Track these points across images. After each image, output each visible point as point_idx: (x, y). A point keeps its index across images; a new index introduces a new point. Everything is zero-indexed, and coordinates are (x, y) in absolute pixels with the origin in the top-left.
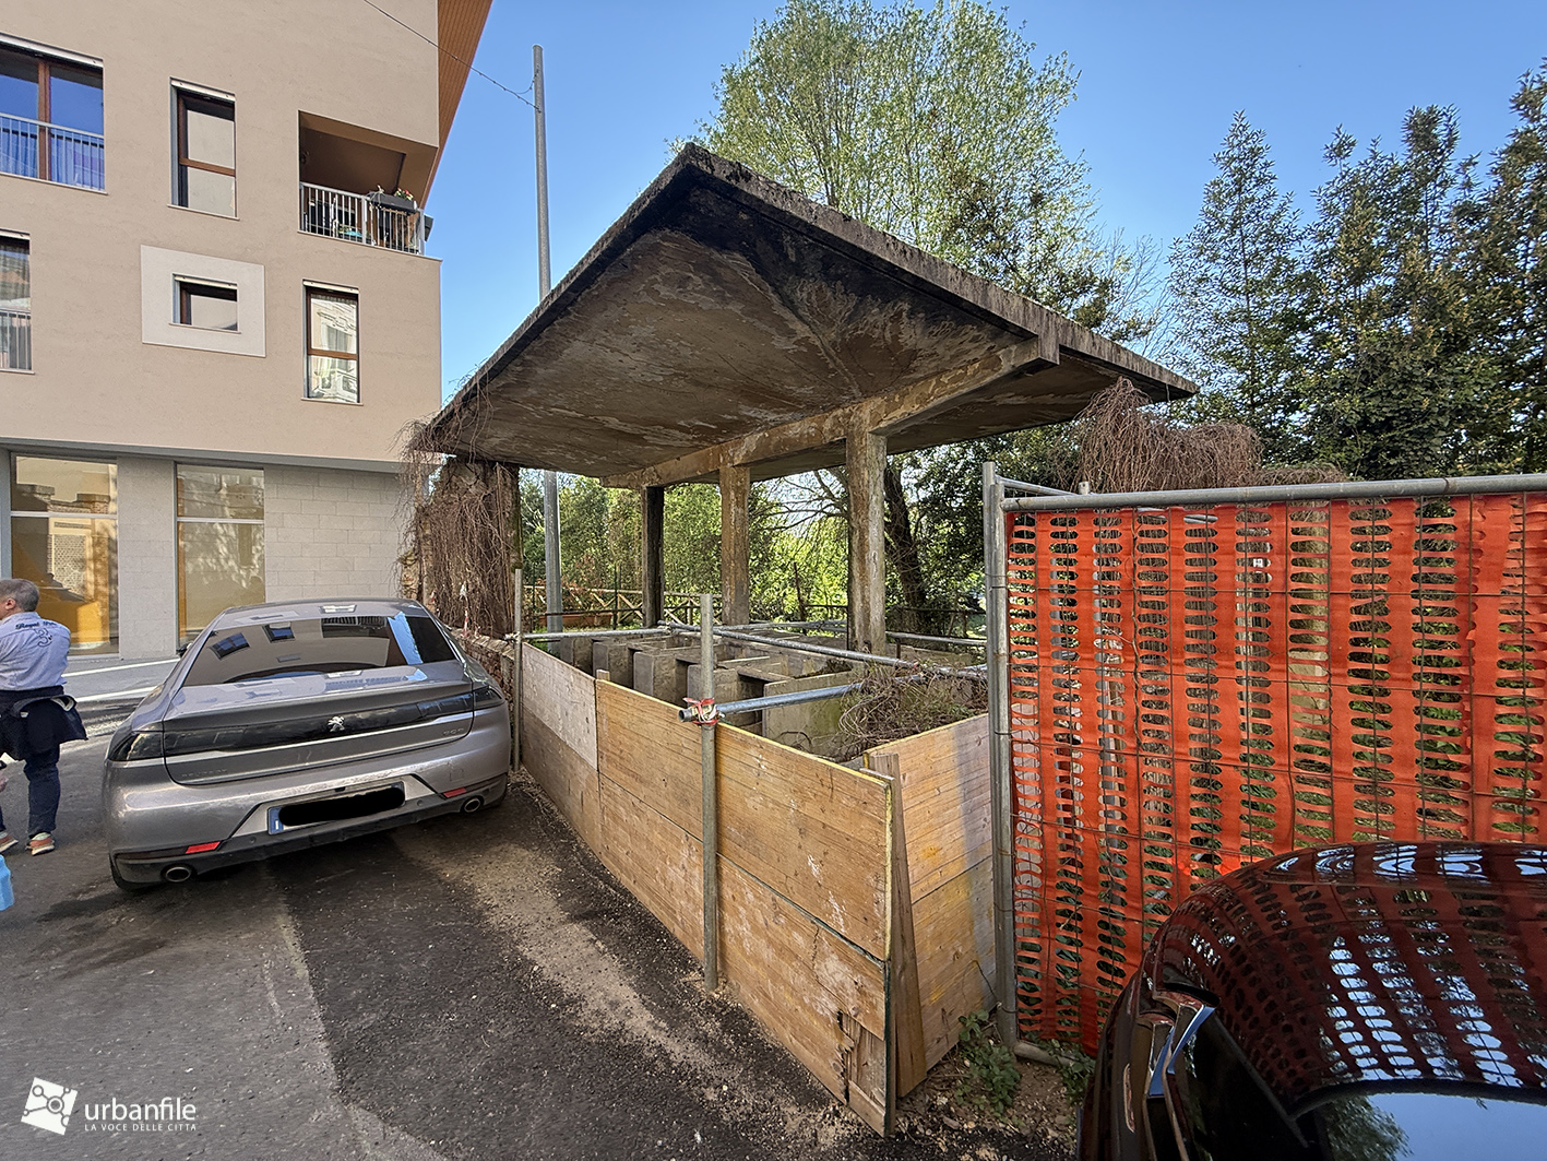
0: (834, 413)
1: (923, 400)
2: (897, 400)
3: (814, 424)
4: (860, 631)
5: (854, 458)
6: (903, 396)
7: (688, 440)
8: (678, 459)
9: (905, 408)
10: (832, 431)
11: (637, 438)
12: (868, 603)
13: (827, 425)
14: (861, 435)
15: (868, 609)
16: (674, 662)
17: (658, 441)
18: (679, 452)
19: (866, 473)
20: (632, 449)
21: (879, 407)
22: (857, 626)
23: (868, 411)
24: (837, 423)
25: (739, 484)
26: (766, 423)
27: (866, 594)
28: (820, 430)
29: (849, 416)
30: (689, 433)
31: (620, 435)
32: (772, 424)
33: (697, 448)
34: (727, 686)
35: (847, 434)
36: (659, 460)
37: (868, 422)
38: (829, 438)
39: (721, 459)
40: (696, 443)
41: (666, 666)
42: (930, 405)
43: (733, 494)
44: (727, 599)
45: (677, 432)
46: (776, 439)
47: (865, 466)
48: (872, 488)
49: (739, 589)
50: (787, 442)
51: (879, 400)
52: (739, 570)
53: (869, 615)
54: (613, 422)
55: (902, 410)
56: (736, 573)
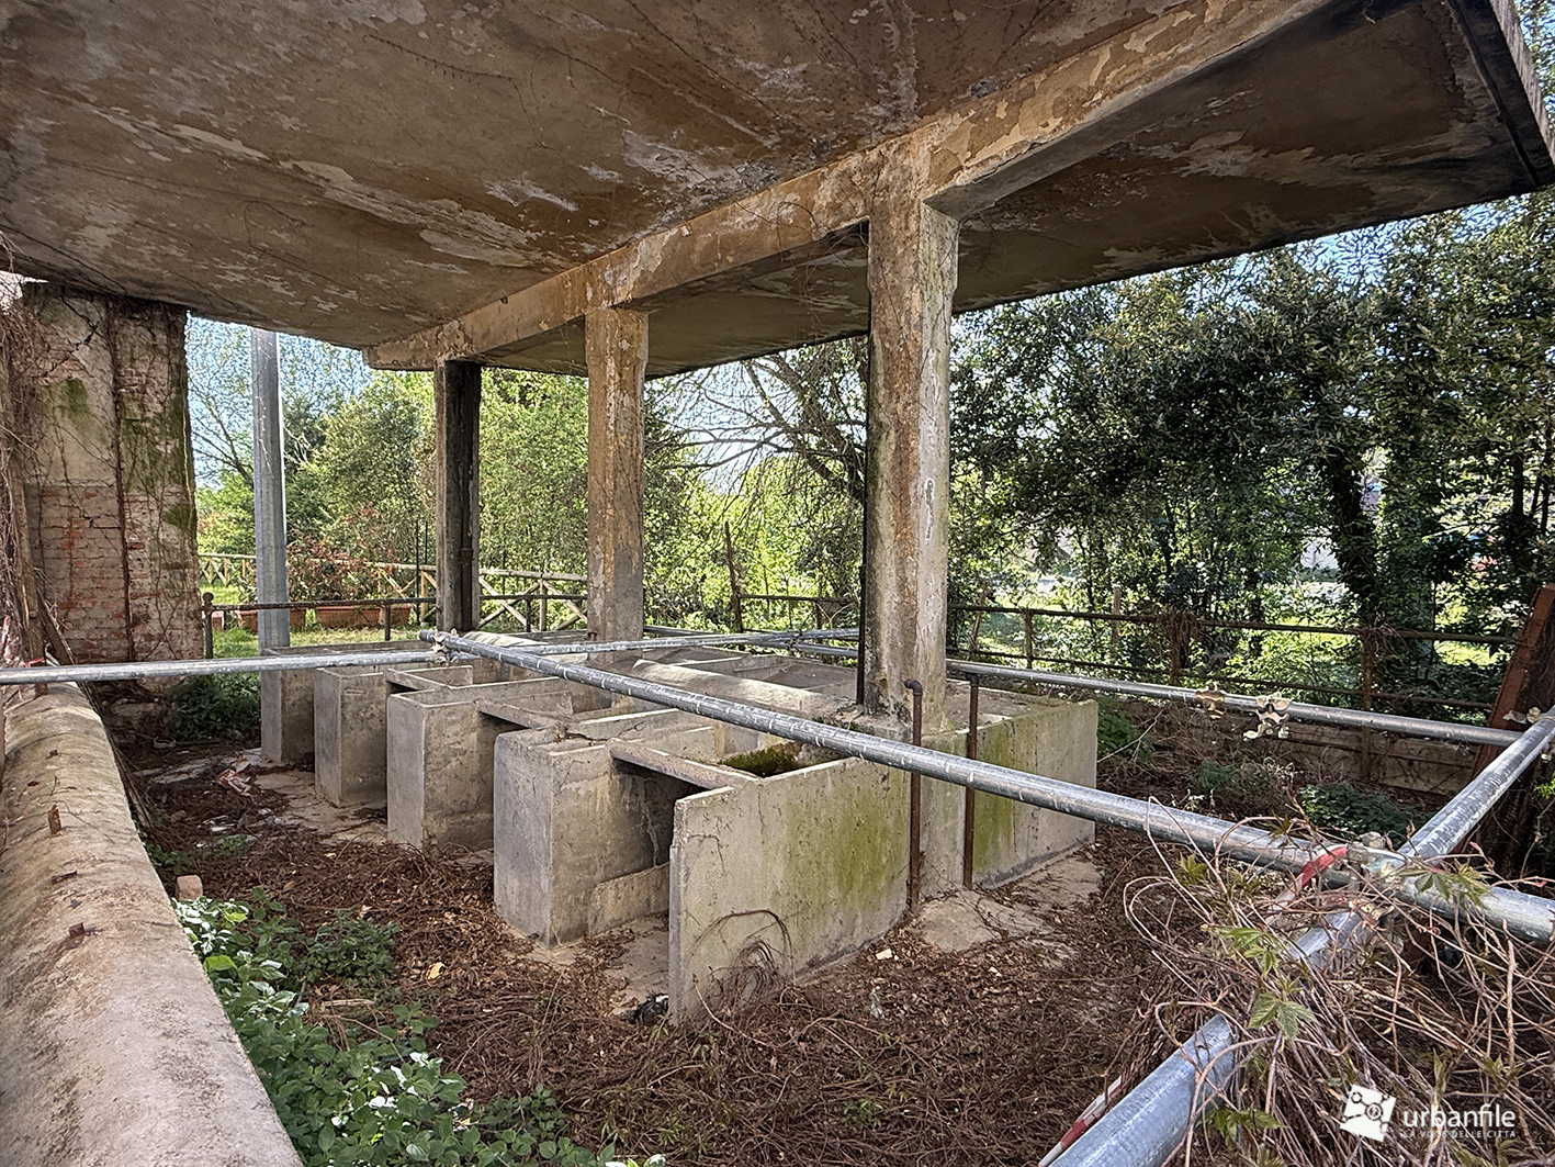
0: (842, 166)
1: (1072, 105)
2: (1001, 114)
3: (792, 197)
4: (893, 658)
5: (888, 265)
6: (1017, 103)
7: (518, 247)
8: (504, 300)
9: (1023, 130)
10: (835, 208)
11: (405, 237)
12: (913, 595)
13: (825, 194)
14: (906, 208)
15: (914, 609)
16: (475, 719)
17: (455, 248)
18: (507, 279)
19: (917, 296)
20: (400, 268)
21: (955, 136)
22: (885, 647)
23: (924, 151)
24: (848, 188)
25: (625, 345)
26: (685, 199)
27: (910, 575)
28: (806, 208)
29: (876, 168)
30: (516, 224)
31: (366, 224)
32: (697, 201)
33: (537, 271)
34: (583, 787)
35: (872, 211)
36: (465, 305)
37: (925, 175)
38: (825, 223)
39: (590, 295)
40: (536, 255)
41: (457, 728)
42: (1090, 118)
43: (611, 365)
44: (599, 581)
45: (491, 221)
46: (704, 239)
47: (914, 279)
48: (928, 331)
49: (623, 562)
50: (730, 242)
51: (953, 122)
52: (623, 525)
53: (914, 622)
54: (342, 184)
55: (1016, 136)
56: (616, 530)
